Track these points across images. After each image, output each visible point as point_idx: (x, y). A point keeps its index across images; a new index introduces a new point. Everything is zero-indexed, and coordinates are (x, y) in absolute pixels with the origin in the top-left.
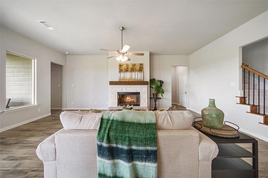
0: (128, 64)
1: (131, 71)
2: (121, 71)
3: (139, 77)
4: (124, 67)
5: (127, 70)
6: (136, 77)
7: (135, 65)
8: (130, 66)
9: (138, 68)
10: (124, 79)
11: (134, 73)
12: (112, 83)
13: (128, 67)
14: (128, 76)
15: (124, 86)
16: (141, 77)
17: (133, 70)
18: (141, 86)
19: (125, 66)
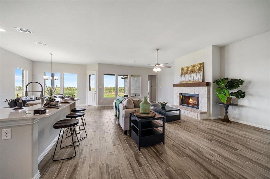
0: (189, 66)
1: (190, 73)
2: (182, 74)
3: (197, 78)
4: (185, 70)
5: (187, 73)
6: (195, 78)
7: (194, 66)
8: (190, 68)
9: (197, 68)
10: (184, 81)
11: (193, 75)
12: (175, 85)
13: (188, 70)
14: (187, 78)
15: (184, 87)
16: (199, 78)
17: (192, 72)
18: (199, 87)
19: (186, 68)
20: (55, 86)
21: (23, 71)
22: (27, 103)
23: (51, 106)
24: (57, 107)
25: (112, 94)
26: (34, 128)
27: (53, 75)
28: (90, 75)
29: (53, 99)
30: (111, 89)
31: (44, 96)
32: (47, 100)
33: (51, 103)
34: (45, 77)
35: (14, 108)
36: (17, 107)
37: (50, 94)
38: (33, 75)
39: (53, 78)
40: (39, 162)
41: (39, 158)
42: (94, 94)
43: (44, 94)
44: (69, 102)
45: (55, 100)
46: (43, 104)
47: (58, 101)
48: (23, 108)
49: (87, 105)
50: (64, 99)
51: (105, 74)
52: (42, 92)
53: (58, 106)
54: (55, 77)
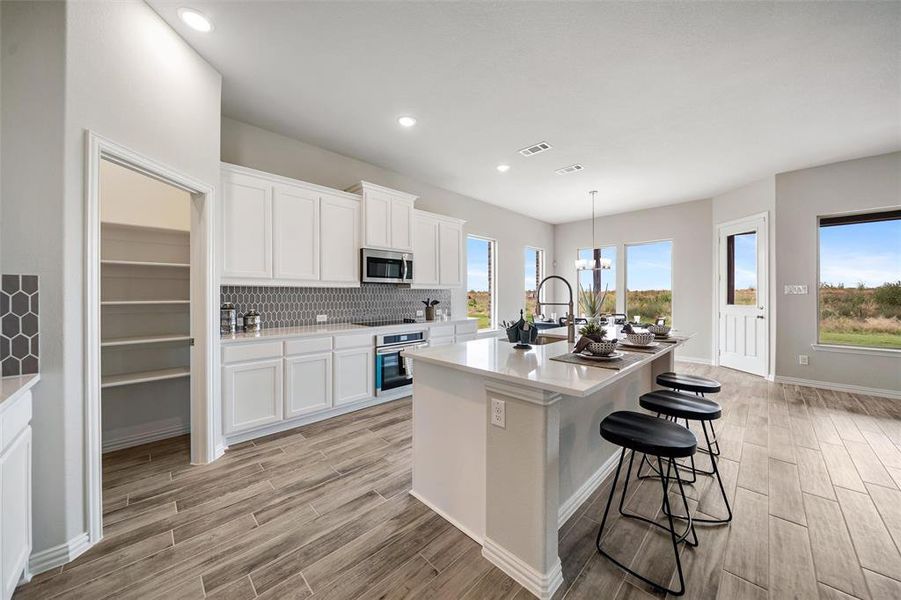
20: (603, 289)
21: (537, 253)
22: (540, 332)
23: (595, 354)
24: (610, 361)
25: (865, 326)
26: (549, 420)
27: (597, 255)
28: (731, 240)
29: (598, 330)
30: (862, 300)
31: (576, 317)
32: (583, 329)
33: (595, 346)
34: (579, 264)
35: (515, 344)
36: (520, 343)
37: (589, 313)
38: (554, 262)
39: (598, 264)
40: (561, 522)
41: (561, 511)
42: (751, 321)
43: (575, 313)
44: (649, 348)
45: (604, 333)
46: (573, 342)
47: (614, 341)
48: (530, 348)
49: (713, 364)
50: (634, 333)
51: (825, 222)
52: (571, 304)
53: (614, 360)
54: (603, 261)
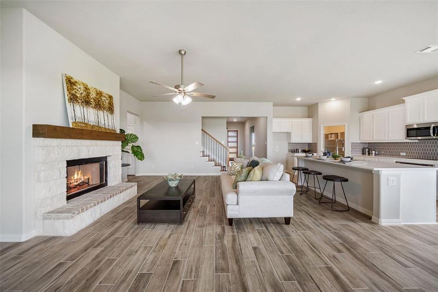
2: (73, 98)
3: (110, 124)
4: (80, 90)
5: (87, 102)
11: (101, 113)
13: (88, 95)
14: (92, 116)
17: (98, 106)
